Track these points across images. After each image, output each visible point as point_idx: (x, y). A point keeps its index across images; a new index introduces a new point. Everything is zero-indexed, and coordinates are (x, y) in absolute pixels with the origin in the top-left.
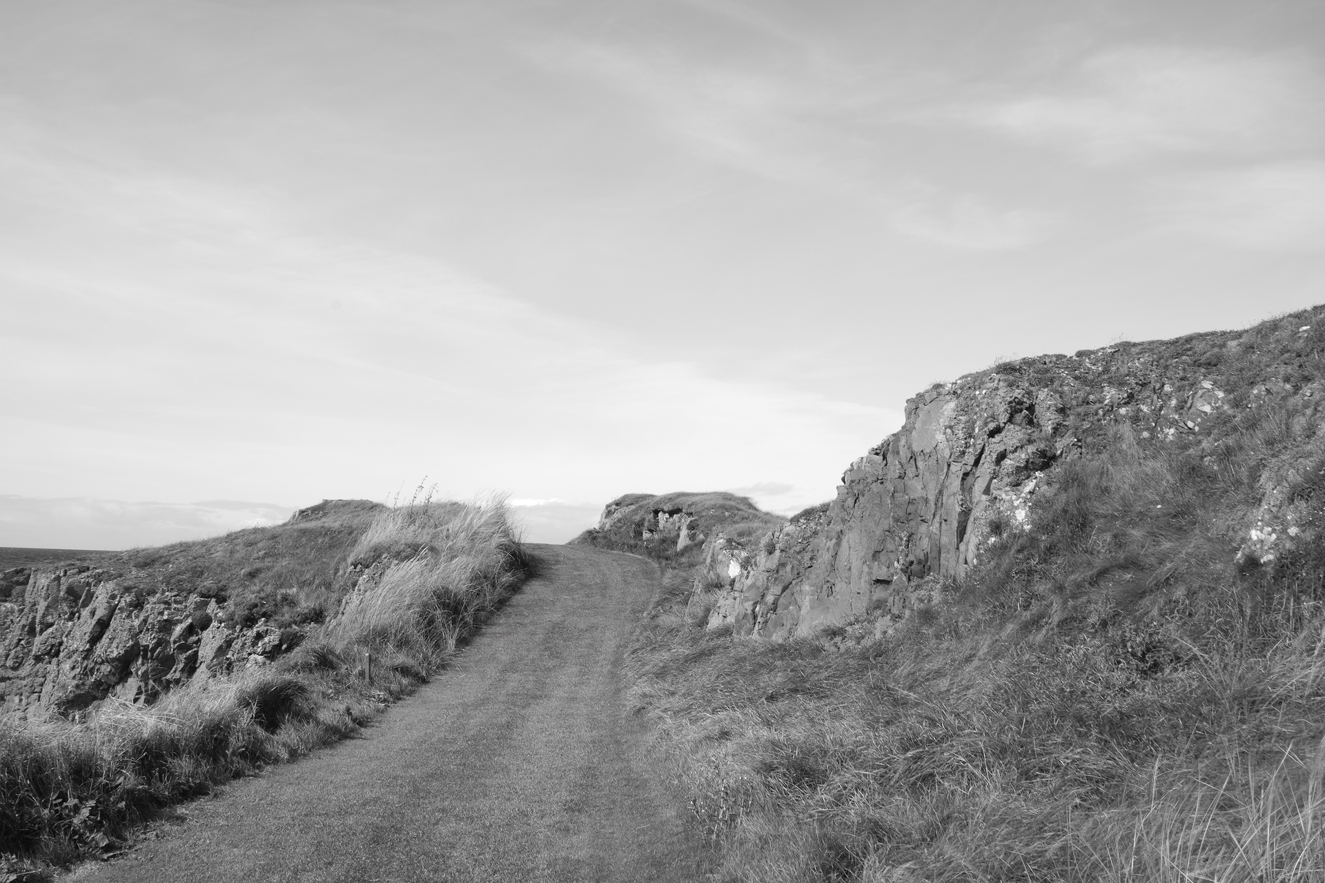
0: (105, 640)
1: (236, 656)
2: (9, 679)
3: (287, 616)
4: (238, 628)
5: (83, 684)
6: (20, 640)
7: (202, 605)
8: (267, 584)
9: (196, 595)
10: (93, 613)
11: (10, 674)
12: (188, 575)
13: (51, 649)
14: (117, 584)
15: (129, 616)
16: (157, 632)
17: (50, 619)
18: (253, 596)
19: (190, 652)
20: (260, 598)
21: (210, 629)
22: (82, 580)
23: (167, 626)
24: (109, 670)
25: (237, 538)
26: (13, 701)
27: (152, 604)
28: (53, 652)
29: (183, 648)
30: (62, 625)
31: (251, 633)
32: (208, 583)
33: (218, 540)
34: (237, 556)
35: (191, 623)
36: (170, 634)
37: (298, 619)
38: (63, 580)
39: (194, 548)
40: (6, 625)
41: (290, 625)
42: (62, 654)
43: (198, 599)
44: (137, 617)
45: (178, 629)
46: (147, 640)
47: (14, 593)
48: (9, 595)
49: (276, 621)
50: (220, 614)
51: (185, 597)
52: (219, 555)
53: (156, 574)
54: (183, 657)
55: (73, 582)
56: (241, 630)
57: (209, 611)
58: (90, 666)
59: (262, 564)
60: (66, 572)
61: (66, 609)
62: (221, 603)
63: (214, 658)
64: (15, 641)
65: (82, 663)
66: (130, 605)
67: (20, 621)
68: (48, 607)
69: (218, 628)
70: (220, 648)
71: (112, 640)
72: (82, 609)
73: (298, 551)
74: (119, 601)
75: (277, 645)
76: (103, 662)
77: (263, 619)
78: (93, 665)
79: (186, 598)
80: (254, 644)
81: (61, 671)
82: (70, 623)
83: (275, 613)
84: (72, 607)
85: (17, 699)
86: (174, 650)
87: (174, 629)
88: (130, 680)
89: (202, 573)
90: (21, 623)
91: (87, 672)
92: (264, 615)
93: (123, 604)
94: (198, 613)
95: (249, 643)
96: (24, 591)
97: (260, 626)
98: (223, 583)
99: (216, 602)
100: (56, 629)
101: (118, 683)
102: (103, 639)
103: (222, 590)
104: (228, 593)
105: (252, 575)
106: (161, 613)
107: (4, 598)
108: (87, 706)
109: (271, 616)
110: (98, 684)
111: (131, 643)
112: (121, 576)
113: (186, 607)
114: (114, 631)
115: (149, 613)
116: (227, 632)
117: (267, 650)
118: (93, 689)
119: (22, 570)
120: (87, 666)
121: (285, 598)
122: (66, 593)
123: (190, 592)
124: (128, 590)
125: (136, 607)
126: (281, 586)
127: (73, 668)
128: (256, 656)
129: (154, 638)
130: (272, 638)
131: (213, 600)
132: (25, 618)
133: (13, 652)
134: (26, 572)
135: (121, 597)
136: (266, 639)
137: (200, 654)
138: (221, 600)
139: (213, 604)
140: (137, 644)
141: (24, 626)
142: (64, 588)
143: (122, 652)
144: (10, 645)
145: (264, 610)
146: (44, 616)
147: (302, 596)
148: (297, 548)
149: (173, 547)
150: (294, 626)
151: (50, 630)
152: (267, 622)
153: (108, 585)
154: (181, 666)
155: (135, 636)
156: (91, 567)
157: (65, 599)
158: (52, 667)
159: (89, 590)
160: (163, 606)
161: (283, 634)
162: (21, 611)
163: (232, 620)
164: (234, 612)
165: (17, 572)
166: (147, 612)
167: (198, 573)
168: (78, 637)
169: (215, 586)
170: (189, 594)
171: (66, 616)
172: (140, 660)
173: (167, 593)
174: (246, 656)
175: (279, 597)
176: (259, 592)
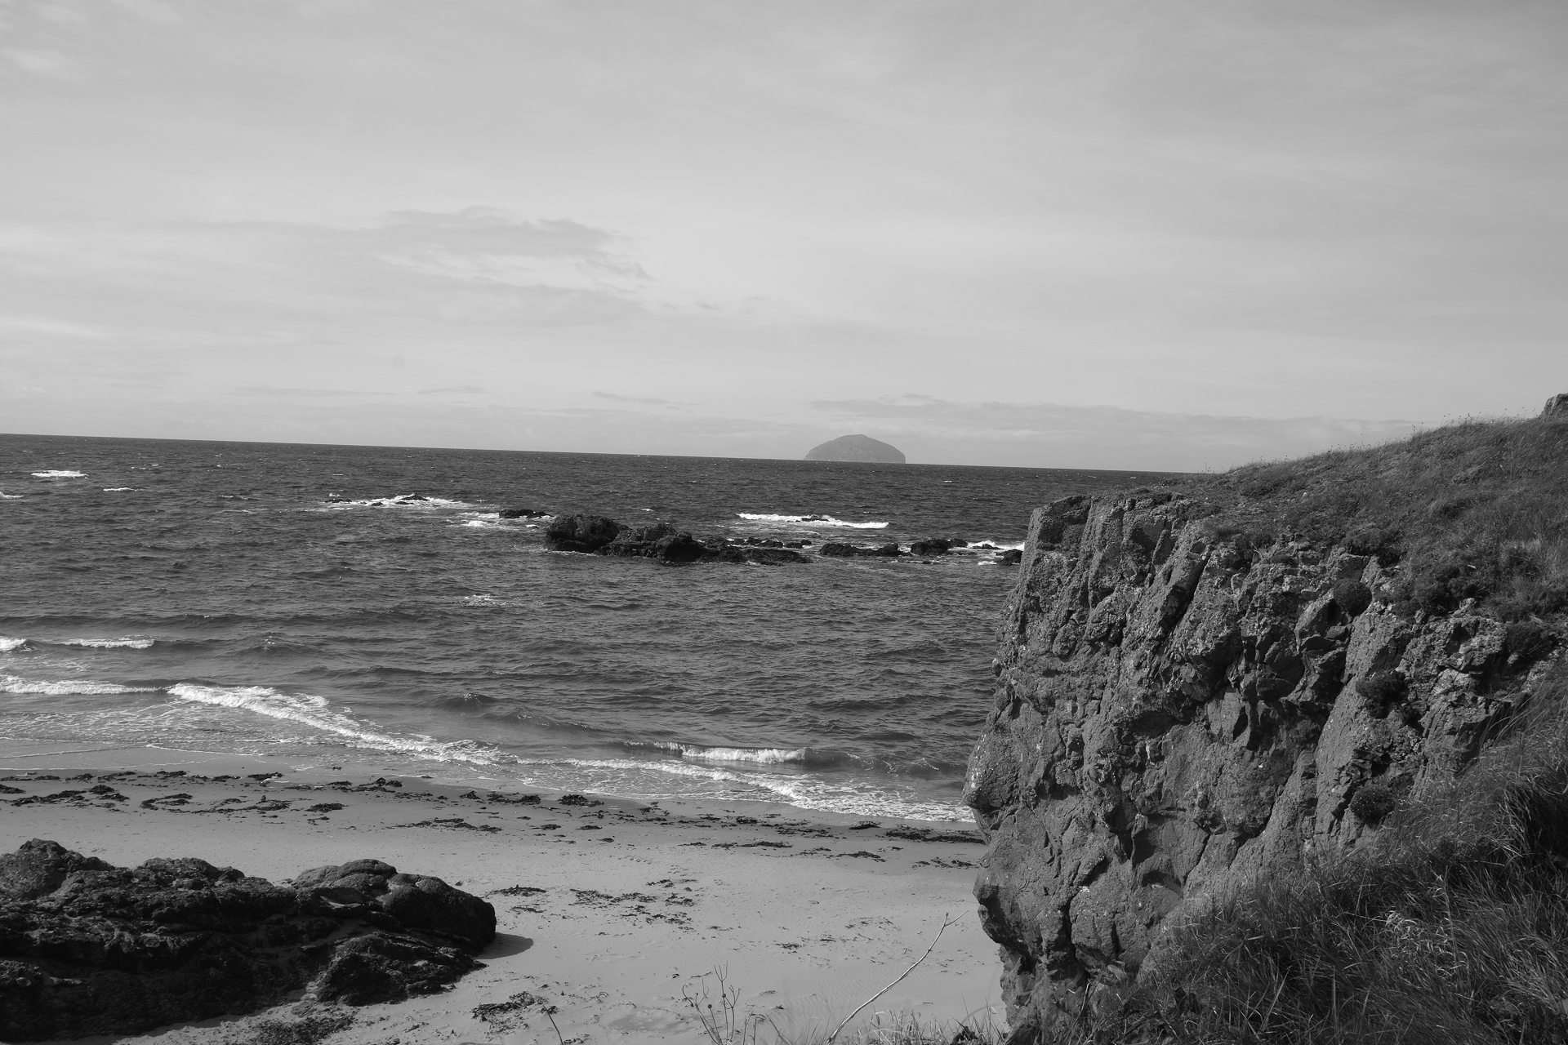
0: (1184, 624)
1: (1413, 670)
2: (1058, 673)
3: (1519, 596)
4: (1419, 615)
5: (1154, 695)
6: (1070, 613)
7: (1353, 568)
8: (1480, 529)
9: (1341, 549)
10: (1168, 576)
11: (1059, 665)
12: (1331, 511)
13: (1109, 632)
14: (1207, 526)
15: (1224, 583)
16: (1270, 615)
17: (1106, 582)
18: (1450, 554)
19: (1330, 654)
20: (1463, 558)
21: (1366, 613)
22: (1157, 518)
23: (1289, 604)
24: (1192, 675)
25: (1428, 443)
26: (1064, 708)
27: (1264, 563)
28: (1112, 637)
29: (1318, 646)
30: (1124, 592)
31: (1444, 628)
32: (1365, 527)
33: (1394, 449)
34: (1425, 475)
35: (1332, 602)
36: (1295, 619)
37: (1542, 603)
38: (1127, 516)
39: (1350, 463)
40: (1051, 588)
41: (1524, 615)
42: (1125, 641)
43: (1346, 556)
44: (1238, 585)
45: (1309, 611)
46: (1254, 628)
47: (1066, 535)
48: (1059, 540)
49: (1497, 604)
50: (1386, 587)
51: (1323, 551)
52: (1391, 473)
53: (1279, 508)
54: (1316, 663)
55: (1142, 521)
56: (1425, 620)
57: (1366, 580)
58: (1164, 667)
59: (1473, 492)
60: (1133, 503)
61: (1131, 565)
62: (1388, 564)
63: (1371, 671)
64: (1063, 613)
65: (1152, 660)
66: (1227, 562)
67: (1070, 581)
68: (1103, 562)
69: (1382, 612)
70: (1383, 653)
71: (1195, 623)
72: (1156, 567)
73: (1546, 466)
74: (1209, 556)
75: (1497, 655)
76: (1182, 662)
77: (1469, 600)
78: (1168, 664)
79: (1325, 553)
80: (1450, 649)
81: (1122, 670)
82: (1138, 590)
83: (1495, 588)
84: (1140, 562)
85: (1069, 706)
86: (1301, 648)
87: (1302, 611)
88: (1228, 695)
89: (1355, 508)
90: (1071, 586)
91: (1159, 676)
92: (1471, 592)
93: (1214, 561)
94: (1345, 583)
95: (1439, 646)
96: (1080, 533)
97: (1463, 613)
98: (1394, 526)
99: (1379, 562)
100: (1116, 599)
101: (1209, 700)
102: (1183, 622)
103: (1390, 540)
104: (1402, 547)
105: (1451, 513)
106: (1279, 581)
107: (1049, 544)
108: (1163, 732)
109: (1485, 594)
110: (1176, 697)
111: (1226, 631)
112: (1217, 510)
113: (1324, 570)
114: (1199, 608)
115: (1257, 579)
116: (1396, 622)
117: (1476, 662)
118: (1169, 705)
119: (1079, 500)
120: (1158, 666)
121: (1516, 559)
122: (1131, 538)
123: (1332, 543)
124: (1224, 536)
125: (1236, 567)
126: (1508, 536)
127: (1138, 667)
128: (1454, 673)
129: (1265, 625)
130: (1487, 638)
131: (1374, 558)
132: (1077, 576)
133: (1061, 630)
134: (1085, 503)
135: (1212, 549)
136: (1475, 642)
137: (1349, 658)
138: (1389, 559)
139: (1373, 568)
140: (1236, 634)
141: (1075, 591)
142: (1127, 530)
143: (1211, 647)
144: (1056, 619)
145: (1471, 582)
146: (1098, 576)
147: (1553, 557)
148: (1546, 460)
149: (1314, 461)
150: (1534, 618)
151: (1107, 600)
152: (1477, 606)
153: (1193, 527)
154: (1314, 679)
155: (1233, 619)
156: (1175, 494)
157: (1130, 549)
158: (1111, 661)
159: (1167, 535)
160: (1281, 567)
161: (1509, 632)
162: (1072, 565)
163: (1408, 598)
164: (1411, 584)
165: (1072, 503)
166: (1255, 575)
167: (1349, 507)
168: (1146, 615)
169: (1377, 533)
170: (1330, 546)
171: (1132, 578)
172: (1243, 662)
173: (1291, 544)
174: (1434, 672)
175: (1504, 558)
176: (1461, 546)
